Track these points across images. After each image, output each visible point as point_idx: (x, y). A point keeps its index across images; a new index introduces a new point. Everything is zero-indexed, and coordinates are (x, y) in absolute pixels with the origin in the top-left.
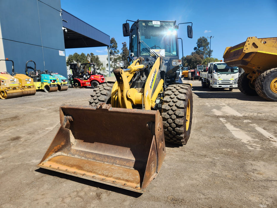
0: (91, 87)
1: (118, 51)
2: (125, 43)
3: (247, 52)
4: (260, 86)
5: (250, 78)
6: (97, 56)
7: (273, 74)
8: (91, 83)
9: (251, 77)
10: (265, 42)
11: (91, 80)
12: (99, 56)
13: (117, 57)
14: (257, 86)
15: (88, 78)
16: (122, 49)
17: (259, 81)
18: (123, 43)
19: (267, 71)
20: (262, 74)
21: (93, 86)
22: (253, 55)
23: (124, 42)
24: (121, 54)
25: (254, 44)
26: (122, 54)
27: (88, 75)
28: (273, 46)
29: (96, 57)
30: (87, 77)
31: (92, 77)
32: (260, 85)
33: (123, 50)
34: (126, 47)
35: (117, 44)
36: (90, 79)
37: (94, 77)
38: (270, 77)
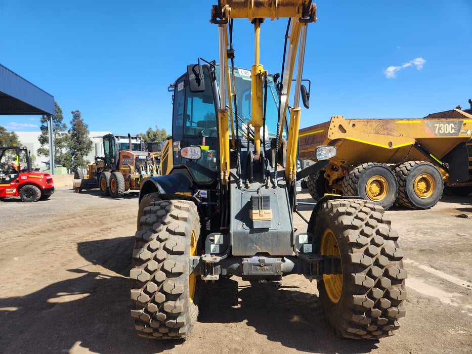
0: (19, 198)
1: (65, 126)
2: (78, 111)
3: (333, 138)
4: (352, 191)
5: (328, 178)
6: (13, 133)
7: (368, 171)
8: (18, 190)
9: (329, 176)
10: (354, 125)
11: (21, 183)
12: (18, 133)
13: (61, 137)
14: (346, 191)
15: (12, 180)
16: (71, 123)
17: (350, 182)
18: (72, 113)
19: (359, 167)
20: (352, 172)
21: (25, 197)
22: (340, 143)
23: (76, 110)
24: (69, 131)
25: (341, 127)
26: (71, 132)
27: (12, 173)
28: (364, 132)
29: (11, 135)
30: (10, 177)
31: (23, 178)
32: (352, 188)
33: (74, 125)
34: (81, 119)
35: (61, 112)
36: (18, 181)
37: (28, 177)
38: (364, 176)
